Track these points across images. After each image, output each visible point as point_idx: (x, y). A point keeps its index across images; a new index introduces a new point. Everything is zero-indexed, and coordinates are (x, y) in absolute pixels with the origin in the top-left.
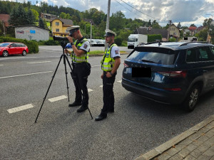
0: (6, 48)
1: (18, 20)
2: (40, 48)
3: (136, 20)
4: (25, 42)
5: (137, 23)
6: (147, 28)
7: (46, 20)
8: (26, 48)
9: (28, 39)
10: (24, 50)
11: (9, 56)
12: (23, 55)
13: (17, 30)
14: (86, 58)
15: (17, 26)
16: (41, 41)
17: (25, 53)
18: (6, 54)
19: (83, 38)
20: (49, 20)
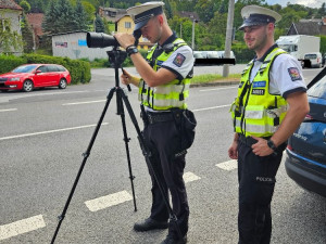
0: (30, 74)
1: (58, 22)
2: (95, 72)
3: (291, 6)
4: (66, 62)
5: (293, 12)
6: (319, 21)
7: (108, 19)
8: (66, 73)
9: (72, 58)
10: (63, 78)
11: (34, 90)
12: (60, 88)
13: (55, 40)
14: (181, 97)
15: (56, 33)
16: (96, 60)
17: (63, 84)
18: (28, 87)
19: (173, 38)
20: (114, 20)
